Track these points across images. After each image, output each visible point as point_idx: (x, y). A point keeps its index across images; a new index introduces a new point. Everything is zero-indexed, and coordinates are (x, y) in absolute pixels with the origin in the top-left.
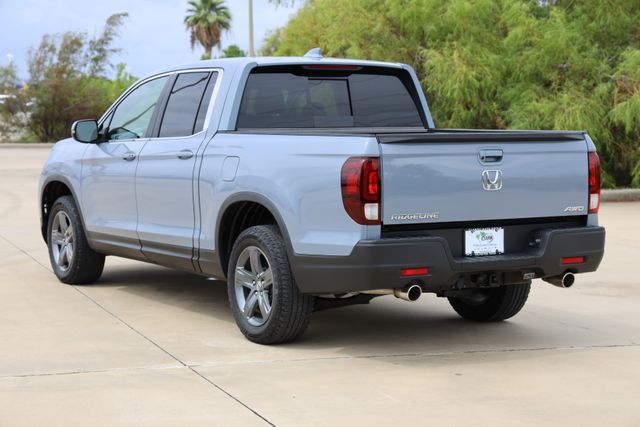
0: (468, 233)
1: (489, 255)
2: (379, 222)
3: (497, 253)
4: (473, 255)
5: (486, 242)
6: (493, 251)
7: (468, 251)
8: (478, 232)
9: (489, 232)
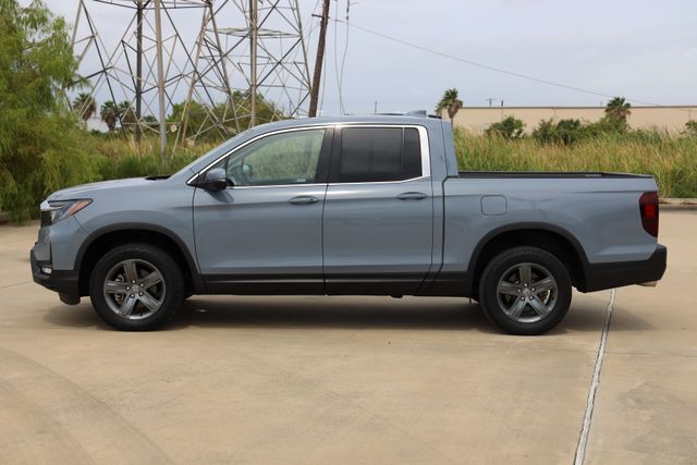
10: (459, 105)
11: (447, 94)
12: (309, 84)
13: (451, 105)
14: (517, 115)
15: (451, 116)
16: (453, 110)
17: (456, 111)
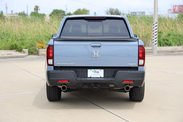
0: (89, 70)
2: (53, 65)
3: (101, 77)
4: (91, 77)
5: (96, 73)
6: (99, 77)
7: (89, 76)
8: (93, 70)
9: (98, 70)
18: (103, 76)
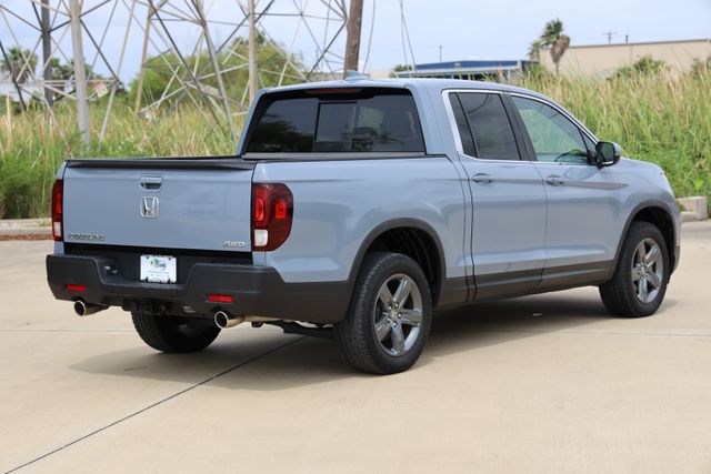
0: (143, 258)
1: (160, 283)
3: (169, 282)
4: (147, 281)
5: (159, 269)
6: (165, 279)
8: (152, 258)
9: (163, 259)
10: (566, 43)
11: (549, 28)
12: (343, 10)
13: (555, 43)
14: (656, 54)
15: (556, 59)
16: (557, 50)
17: (562, 52)
18: (174, 279)
